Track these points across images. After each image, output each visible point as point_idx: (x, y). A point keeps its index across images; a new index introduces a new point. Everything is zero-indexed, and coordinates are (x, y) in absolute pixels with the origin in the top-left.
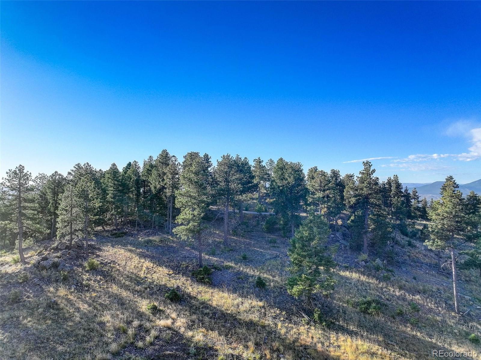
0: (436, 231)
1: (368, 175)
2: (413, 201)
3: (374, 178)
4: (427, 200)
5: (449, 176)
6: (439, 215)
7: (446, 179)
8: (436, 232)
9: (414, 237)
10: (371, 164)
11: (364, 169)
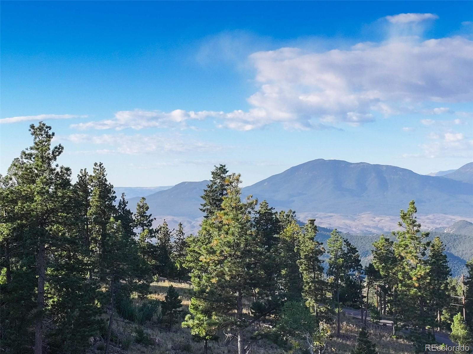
0: (207, 290)
1: (43, 162)
2: (137, 230)
3: (58, 170)
4: (170, 229)
5: (219, 166)
6: (214, 252)
7: (213, 173)
8: (208, 293)
9: (148, 322)
10: (50, 132)
11: (33, 145)
